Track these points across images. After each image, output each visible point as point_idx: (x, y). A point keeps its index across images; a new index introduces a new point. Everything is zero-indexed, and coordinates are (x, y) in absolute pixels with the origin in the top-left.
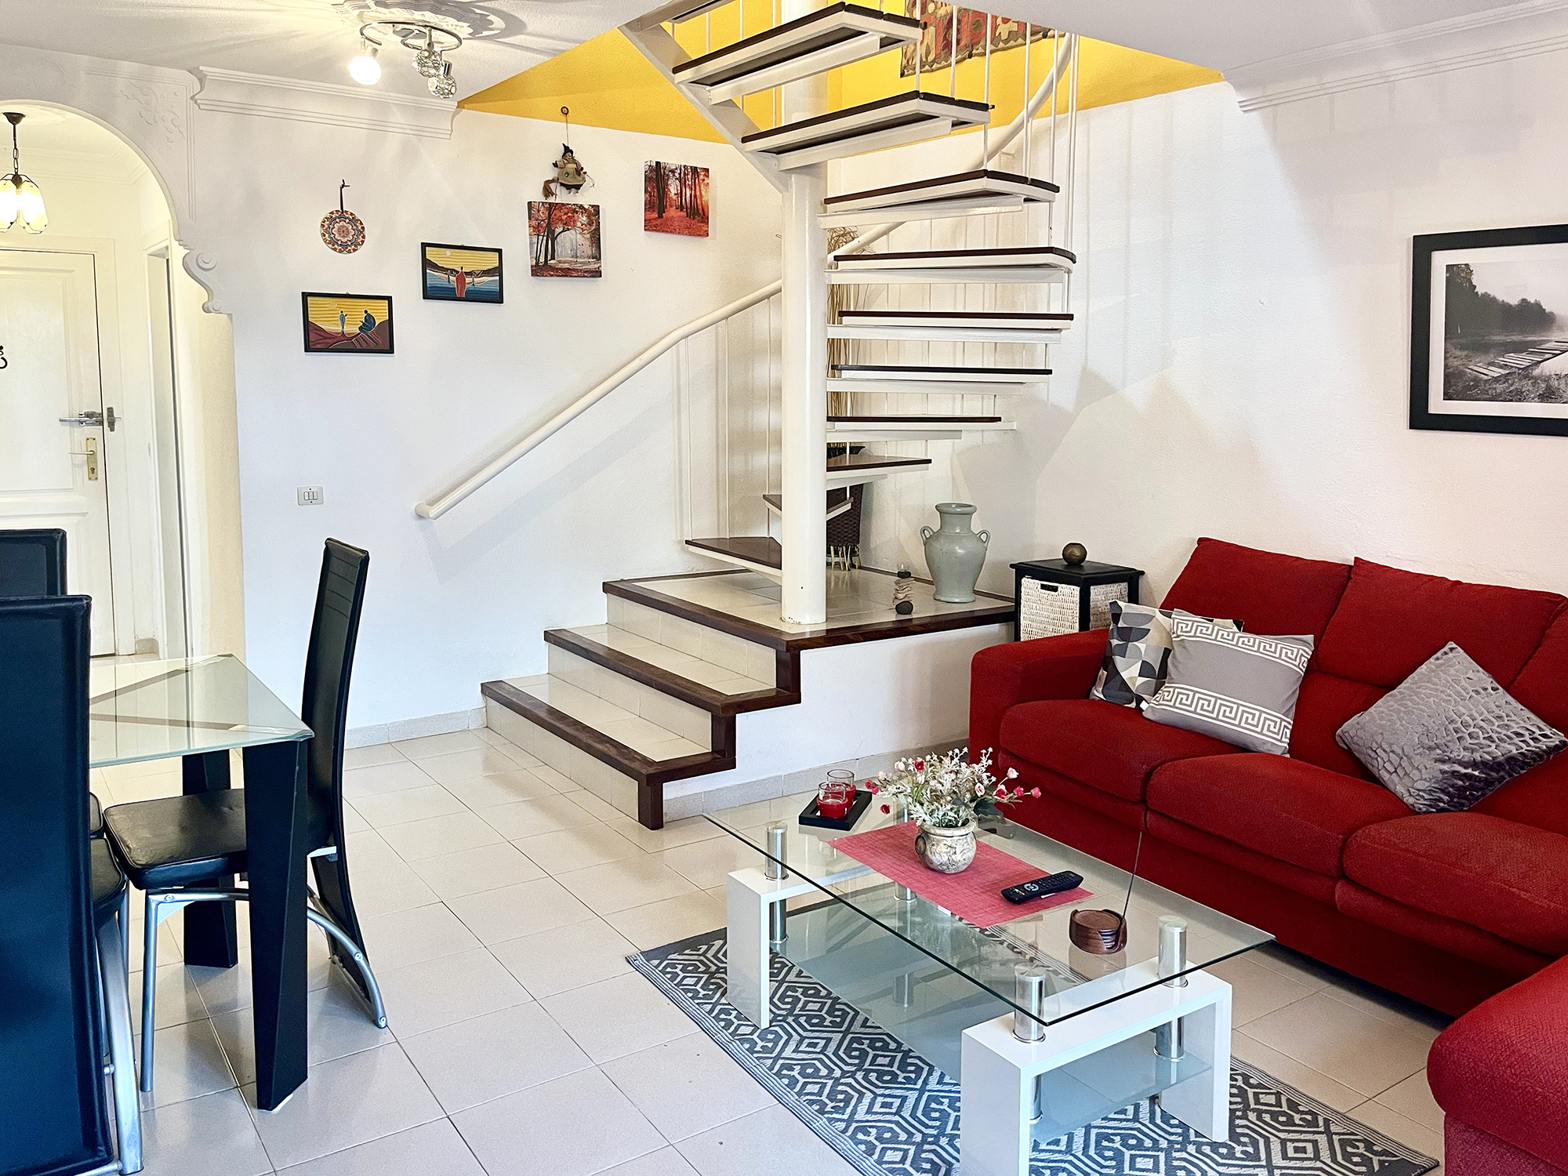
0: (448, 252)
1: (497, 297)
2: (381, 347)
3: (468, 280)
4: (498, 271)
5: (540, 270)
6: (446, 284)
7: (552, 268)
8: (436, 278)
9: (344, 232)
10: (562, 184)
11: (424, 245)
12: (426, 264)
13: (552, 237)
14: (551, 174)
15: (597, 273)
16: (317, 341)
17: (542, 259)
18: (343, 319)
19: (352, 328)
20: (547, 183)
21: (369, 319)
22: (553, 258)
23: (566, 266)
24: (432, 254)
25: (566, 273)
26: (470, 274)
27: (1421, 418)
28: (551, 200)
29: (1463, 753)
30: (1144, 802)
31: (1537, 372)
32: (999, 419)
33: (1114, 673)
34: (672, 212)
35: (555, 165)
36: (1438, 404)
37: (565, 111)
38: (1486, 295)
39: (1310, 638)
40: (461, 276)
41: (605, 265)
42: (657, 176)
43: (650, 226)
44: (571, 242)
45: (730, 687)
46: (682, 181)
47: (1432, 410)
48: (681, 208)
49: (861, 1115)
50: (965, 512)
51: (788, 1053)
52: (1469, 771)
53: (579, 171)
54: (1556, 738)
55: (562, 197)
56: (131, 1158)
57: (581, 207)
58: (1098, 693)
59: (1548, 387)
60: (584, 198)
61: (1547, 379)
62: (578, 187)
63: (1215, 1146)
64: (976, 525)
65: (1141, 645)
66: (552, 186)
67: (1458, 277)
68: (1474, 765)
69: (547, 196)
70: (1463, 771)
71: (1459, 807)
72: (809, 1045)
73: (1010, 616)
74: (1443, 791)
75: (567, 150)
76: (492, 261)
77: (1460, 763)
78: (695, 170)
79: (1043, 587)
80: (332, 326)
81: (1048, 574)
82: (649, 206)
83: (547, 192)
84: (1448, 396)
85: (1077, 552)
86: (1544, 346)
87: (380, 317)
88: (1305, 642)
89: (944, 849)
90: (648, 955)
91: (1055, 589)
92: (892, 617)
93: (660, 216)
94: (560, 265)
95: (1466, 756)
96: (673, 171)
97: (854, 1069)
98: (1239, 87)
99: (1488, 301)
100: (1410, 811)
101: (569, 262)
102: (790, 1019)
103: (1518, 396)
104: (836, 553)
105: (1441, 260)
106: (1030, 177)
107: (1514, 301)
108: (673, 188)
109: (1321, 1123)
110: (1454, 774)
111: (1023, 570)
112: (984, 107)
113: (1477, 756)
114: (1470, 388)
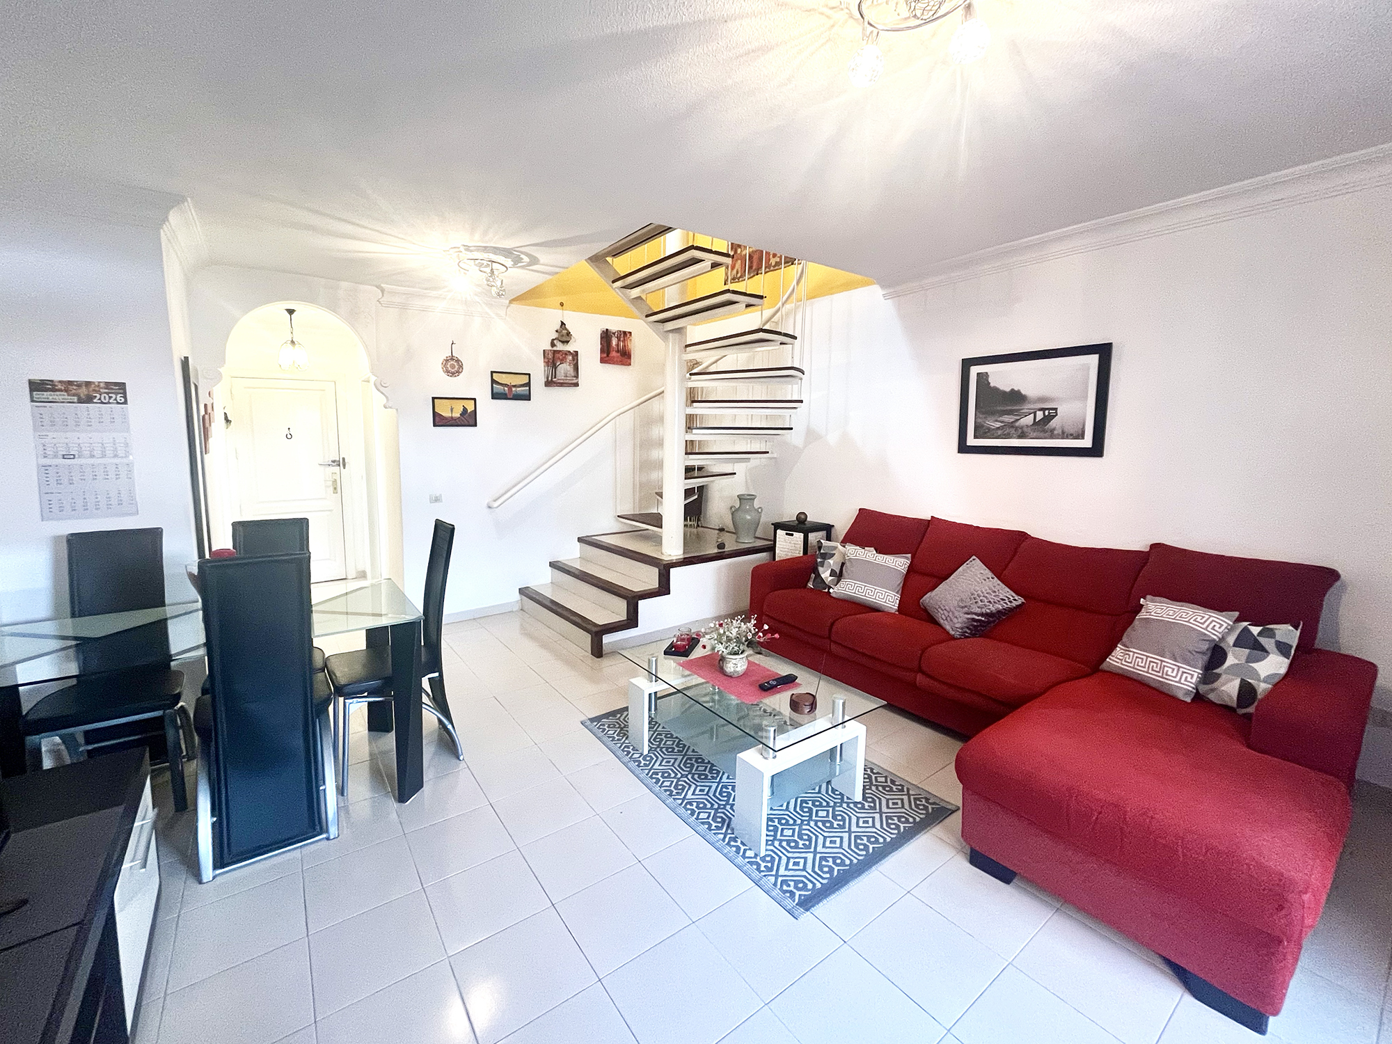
0: (504, 375)
1: (527, 397)
2: (471, 423)
3: (514, 389)
4: (528, 384)
5: (549, 383)
6: (503, 391)
7: (555, 383)
8: (497, 388)
9: (453, 366)
10: (560, 341)
11: (492, 372)
12: (493, 381)
13: (555, 367)
14: (555, 335)
15: (576, 385)
16: (439, 421)
17: (550, 379)
18: (452, 410)
19: (457, 414)
20: (553, 340)
21: (465, 410)
22: (555, 378)
23: (562, 381)
24: (496, 377)
25: (562, 385)
26: (514, 386)
27: (963, 448)
28: (555, 348)
29: (977, 609)
30: (829, 638)
31: (1017, 424)
32: (768, 452)
33: (818, 575)
34: (614, 354)
35: (557, 331)
36: (971, 441)
37: (562, 304)
38: (994, 387)
39: (909, 555)
40: (510, 387)
41: (580, 381)
42: (606, 336)
43: (603, 361)
44: (564, 369)
45: (637, 588)
46: (618, 338)
47: (969, 444)
48: (618, 351)
49: (689, 796)
50: (752, 498)
51: (656, 766)
52: (980, 618)
53: (569, 334)
54: (1020, 600)
55: (560, 347)
56: (333, 831)
57: (569, 352)
58: (810, 585)
59: (1023, 432)
60: (570, 347)
61: (1022, 428)
62: (568, 342)
63: (856, 803)
64: (756, 504)
65: (831, 561)
66: (555, 341)
67: (982, 378)
68: (982, 615)
69: (552, 347)
70: (977, 618)
71: (973, 635)
72: (666, 762)
73: (771, 549)
74: (967, 628)
75: (563, 323)
76: (525, 380)
77: (976, 614)
78: (625, 332)
79: (787, 534)
80: (447, 414)
81: (789, 528)
82: (602, 351)
83: (553, 345)
84: (976, 437)
85: (803, 517)
86: (1022, 411)
87: (470, 408)
88: (907, 558)
89: (733, 665)
90: (592, 720)
91: (792, 535)
92: (716, 551)
93: (608, 356)
94: (559, 381)
95: (979, 611)
96: (614, 334)
97: (687, 773)
98: (883, 287)
99: (996, 389)
100: (953, 638)
101: (563, 380)
102: (658, 750)
103: (1007, 436)
104: (690, 520)
105: (975, 370)
106: (783, 332)
107: (1008, 389)
108: (614, 341)
109: (905, 790)
110: (974, 620)
111: (778, 526)
112: (761, 297)
113: (984, 610)
114: (986, 433)
